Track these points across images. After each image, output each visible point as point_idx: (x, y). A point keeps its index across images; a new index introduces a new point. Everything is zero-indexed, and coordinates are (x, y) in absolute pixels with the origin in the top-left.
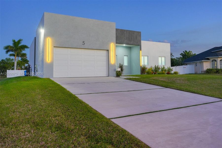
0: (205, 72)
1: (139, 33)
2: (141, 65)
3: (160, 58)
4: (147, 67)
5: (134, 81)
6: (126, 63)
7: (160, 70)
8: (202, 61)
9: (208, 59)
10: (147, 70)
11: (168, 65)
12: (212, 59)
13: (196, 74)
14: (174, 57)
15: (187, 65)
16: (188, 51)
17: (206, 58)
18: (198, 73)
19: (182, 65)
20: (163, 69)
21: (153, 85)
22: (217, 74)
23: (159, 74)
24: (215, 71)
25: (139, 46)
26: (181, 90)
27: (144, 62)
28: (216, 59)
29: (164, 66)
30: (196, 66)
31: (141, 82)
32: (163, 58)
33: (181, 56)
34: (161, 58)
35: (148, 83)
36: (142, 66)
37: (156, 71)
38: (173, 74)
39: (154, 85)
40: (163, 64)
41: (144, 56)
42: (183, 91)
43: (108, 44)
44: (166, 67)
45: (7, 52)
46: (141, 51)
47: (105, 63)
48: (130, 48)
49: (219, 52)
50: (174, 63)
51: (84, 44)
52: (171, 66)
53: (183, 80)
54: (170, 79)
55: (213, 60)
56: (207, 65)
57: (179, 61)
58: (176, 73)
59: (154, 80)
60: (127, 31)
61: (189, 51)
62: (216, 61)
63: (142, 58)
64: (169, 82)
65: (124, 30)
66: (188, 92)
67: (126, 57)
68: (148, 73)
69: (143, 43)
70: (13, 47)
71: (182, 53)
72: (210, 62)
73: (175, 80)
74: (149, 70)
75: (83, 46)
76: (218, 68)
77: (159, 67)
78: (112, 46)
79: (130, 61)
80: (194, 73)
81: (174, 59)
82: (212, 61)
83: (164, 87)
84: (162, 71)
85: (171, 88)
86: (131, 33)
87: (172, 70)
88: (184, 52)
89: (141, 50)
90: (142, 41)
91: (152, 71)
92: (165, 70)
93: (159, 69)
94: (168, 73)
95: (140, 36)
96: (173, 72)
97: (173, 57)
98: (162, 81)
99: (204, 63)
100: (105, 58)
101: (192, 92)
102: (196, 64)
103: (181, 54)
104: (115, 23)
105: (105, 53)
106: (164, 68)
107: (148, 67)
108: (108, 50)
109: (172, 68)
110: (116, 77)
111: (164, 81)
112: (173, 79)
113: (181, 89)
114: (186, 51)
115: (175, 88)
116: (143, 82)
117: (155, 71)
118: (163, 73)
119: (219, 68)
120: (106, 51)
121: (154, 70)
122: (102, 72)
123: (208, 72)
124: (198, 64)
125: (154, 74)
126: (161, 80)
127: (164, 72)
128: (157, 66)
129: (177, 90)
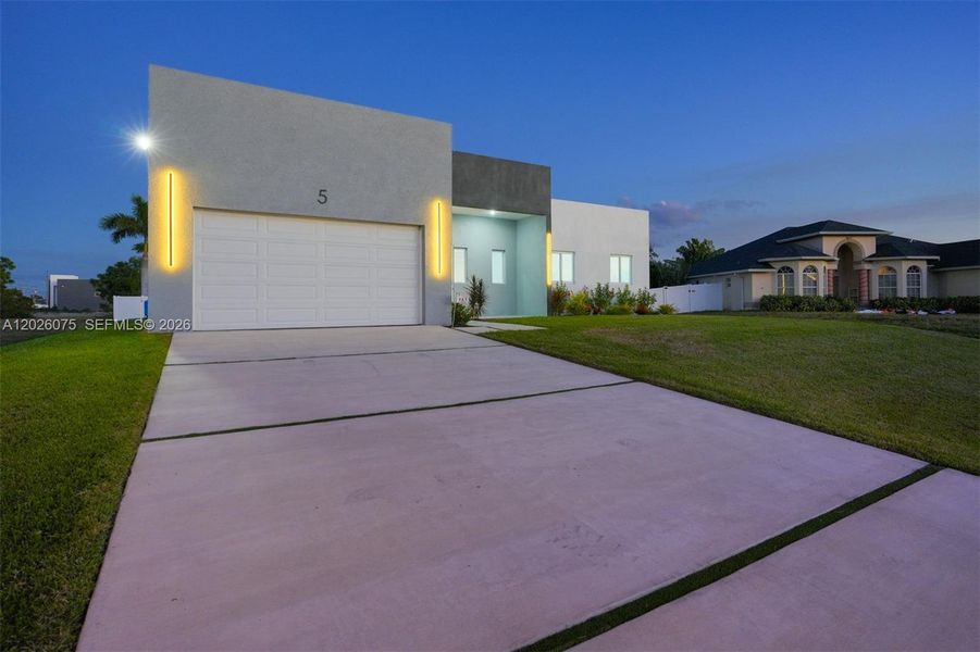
0: (755, 305)
1: (544, 173)
2: (549, 283)
3: (614, 261)
4: (569, 288)
5: (509, 344)
6: (498, 276)
7: (614, 300)
8: (750, 270)
9: (767, 265)
10: (569, 301)
11: (640, 283)
12: (778, 266)
13: (726, 311)
14: (660, 259)
15: (698, 283)
16: (701, 241)
17: (760, 261)
18: (734, 309)
19: (683, 282)
20: (624, 297)
21: (580, 363)
22: (796, 314)
23: (609, 313)
24: (789, 302)
25: (544, 217)
26: (700, 396)
27: (560, 270)
28: (791, 265)
29: (627, 286)
30: (729, 285)
31: (535, 351)
32: (626, 261)
33: (681, 257)
34: (617, 259)
35: (562, 358)
36: (555, 286)
37: (600, 302)
38: (656, 313)
39: (585, 364)
40: (626, 279)
41: (560, 252)
42: (710, 399)
43: (421, 202)
44: (634, 291)
45: (117, 237)
46: (549, 235)
47: (409, 276)
48: (513, 224)
49: (800, 243)
50: (659, 276)
51: (322, 199)
52: (651, 287)
53: (698, 343)
54: (648, 336)
55: (783, 268)
56: (762, 285)
57: (672, 269)
58: (665, 310)
59: (588, 340)
60: (501, 161)
61: (705, 242)
62: (792, 271)
63: (553, 260)
64: (646, 349)
65: (492, 160)
66: (732, 405)
67: (500, 254)
68: (574, 310)
69: (558, 206)
70: (132, 219)
71: (682, 247)
72: (773, 273)
73: (670, 341)
74: (577, 299)
75: (321, 206)
76: (796, 294)
77: (610, 289)
78: (438, 211)
79: (512, 270)
80: (721, 309)
81: (660, 263)
82: (779, 272)
83: (626, 377)
84: (621, 302)
85: (655, 384)
86: (516, 169)
87: (654, 301)
88: (688, 242)
89: (549, 229)
90: (553, 202)
91: (588, 301)
92: (632, 301)
93: (610, 295)
94: (641, 311)
95: (548, 181)
96: (655, 307)
97: (656, 260)
98: (619, 346)
99: (754, 276)
100: (410, 257)
101: (752, 410)
102: (729, 280)
103: (681, 250)
104: (450, 125)
105: (409, 235)
106: (627, 292)
107: (575, 290)
108: (421, 228)
109: (652, 292)
110: (450, 327)
111: (624, 347)
112: (660, 338)
113: (699, 389)
114: (695, 241)
115: (674, 383)
116: (542, 349)
117: (597, 304)
118: (624, 312)
119: (801, 294)
120: (412, 228)
121: (595, 299)
122: (399, 307)
123: (767, 305)
124: (736, 281)
125: (595, 313)
126: (614, 341)
127: (626, 306)
128: (603, 286)
129: (683, 391)
